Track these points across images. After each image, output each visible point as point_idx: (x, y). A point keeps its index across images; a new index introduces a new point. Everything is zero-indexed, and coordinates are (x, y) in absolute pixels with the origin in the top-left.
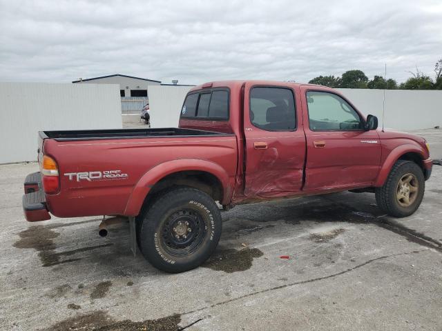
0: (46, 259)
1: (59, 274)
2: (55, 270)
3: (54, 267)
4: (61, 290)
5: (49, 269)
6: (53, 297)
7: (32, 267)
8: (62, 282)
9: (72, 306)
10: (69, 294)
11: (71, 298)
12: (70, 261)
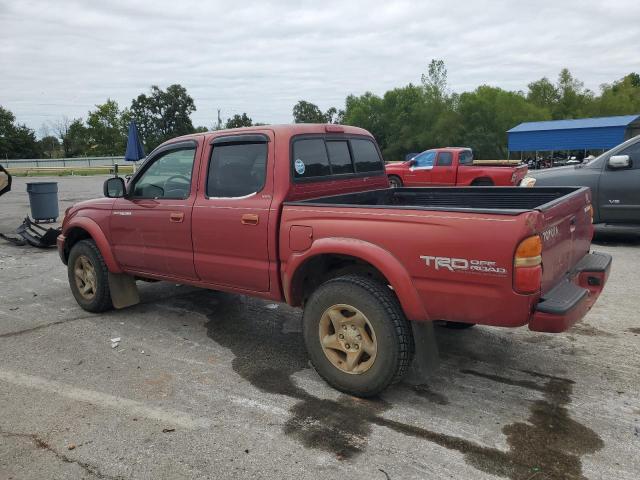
0: (565, 390)
1: (562, 366)
2: (564, 372)
3: (562, 376)
4: (573, 353)
5: (569, 377)
6: (585, 351)
7: (588, 387)
8: (566, 358)
9: (573, 339)
10: (569, 347)
11: (569, 344)
12: (536, 374)
